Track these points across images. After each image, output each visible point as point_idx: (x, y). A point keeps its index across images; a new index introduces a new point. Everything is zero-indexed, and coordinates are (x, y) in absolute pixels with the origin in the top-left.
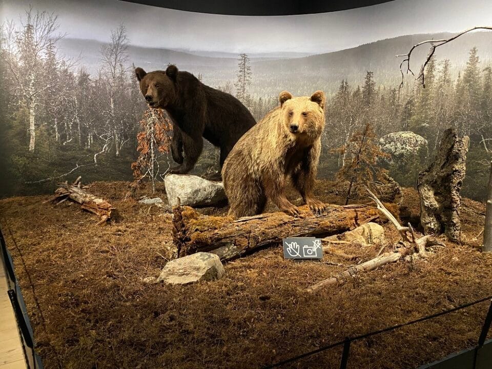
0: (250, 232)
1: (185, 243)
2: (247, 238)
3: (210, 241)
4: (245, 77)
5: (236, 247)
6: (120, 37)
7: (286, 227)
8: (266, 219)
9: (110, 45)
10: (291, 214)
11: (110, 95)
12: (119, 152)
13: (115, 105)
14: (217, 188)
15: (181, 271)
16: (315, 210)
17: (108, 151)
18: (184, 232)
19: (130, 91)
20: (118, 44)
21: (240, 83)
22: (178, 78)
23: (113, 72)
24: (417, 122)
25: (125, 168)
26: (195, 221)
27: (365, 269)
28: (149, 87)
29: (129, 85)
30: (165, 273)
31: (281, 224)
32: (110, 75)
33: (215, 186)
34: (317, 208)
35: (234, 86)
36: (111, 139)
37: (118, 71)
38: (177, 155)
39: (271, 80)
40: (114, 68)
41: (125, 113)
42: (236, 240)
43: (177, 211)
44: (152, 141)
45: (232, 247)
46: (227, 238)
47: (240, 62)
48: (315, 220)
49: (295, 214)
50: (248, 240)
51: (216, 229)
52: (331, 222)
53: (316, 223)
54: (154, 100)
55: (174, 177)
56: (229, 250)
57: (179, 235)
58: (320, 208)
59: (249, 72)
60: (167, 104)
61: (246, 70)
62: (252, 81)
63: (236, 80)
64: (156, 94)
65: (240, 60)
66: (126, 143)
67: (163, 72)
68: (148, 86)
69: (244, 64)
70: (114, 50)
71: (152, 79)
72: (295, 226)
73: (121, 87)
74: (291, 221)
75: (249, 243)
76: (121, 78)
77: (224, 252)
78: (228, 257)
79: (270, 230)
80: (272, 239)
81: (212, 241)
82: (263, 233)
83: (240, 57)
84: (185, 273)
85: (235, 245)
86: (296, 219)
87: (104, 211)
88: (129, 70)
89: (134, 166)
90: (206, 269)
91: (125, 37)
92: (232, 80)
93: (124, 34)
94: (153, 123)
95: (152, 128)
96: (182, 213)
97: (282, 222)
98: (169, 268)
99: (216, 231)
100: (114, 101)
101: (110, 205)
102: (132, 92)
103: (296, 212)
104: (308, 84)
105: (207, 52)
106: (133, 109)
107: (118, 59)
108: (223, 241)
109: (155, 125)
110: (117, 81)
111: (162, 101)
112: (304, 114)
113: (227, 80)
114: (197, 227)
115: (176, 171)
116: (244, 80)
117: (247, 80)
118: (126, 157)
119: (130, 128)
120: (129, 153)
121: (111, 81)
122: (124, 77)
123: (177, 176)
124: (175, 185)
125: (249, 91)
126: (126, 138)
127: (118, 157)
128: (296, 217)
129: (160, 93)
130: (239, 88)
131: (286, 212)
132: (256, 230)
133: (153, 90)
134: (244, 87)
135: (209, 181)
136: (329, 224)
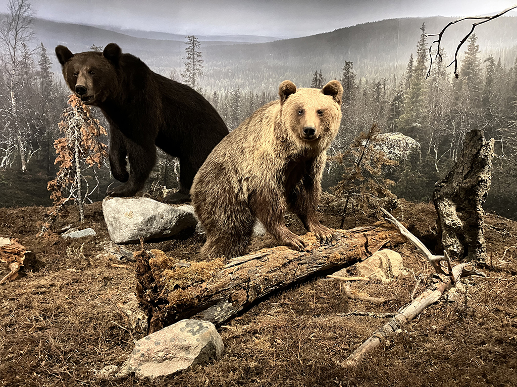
0: (249, 280)
1: (158, 307)
2: (245, 289)
3: (196, 301)
4: (194, 65)
5: (231, 304)
6: (21, 6)
7: (291, 266)
8: (266, 258)
9: (7, 16)
10: (295, 248)
11: (9, 87)
12: (26, 165)
13: (17, 101)
14: (178, 214)
15: (161, 354)
16: (322, 239)
17: (9, 165)
18: (155, 290)
19: (39, 81)
20: (19, 16)
21: (188, 73)
22: (121, 63)
23: (13, 54)
24: (407, 122)
25: (36, 187)
26: (171, 272)
27: (407, 319)
28: (80, 75)
29: (38, 73)
30: (135, 359)
31: (285, 264)
32: (7, 58)
33: (176, 211)
34: (324, 236)
35: (181, 77)
36: (13, 149)
37: (19, 54)
38: (118, 169)
39: (228, 70)
40: (14, 48)
41: (33, 112)
42: (231, 294)
43: (141, 258)
44: (77, 150)
45: (227, 305)
46: (220, 292)
47: (188, 46)
48: (323, 254)
49: (300, 247)
50: (247, 292)
51: (203, 281)
52: (341, 254)
53: (325, 257)
54: (89, 93)
55: (117, 201)
56: (222, 310)
57: (149, 295)
58: (328, 236)
59: (199, 59)
60: (105, 98)
61: (196, 56)
62: (204, 70)
63: (184, 68)
64: (90, 84)
65: (187, 43)
66: (36, 153)
67: (100, 54)
68: (78, 73)
69: (193, 49)
70: (13, 24)
71: (83, 62)
72: (302, 264)
73: (25, 76)
74: (297, 257)
75: (248, 296)
76: (25, 63)
77: (216, 314)
78: (222, 320)
79: (273, 274)
80: (276, 285)
81: (199, 301)
82: (266, 280)
83: (187, 40)
84: (168, 356)
85: (229, 302)
86: (303, 254)
87: (14, 257)
88: (36, 52)
89: (51, 186)
90: (201, 347)
91: (29, 6)
92: (178, 69)
93: (27, 2)
94: (77, 126)
95: (76, 132)
96: (150, 261)
97: (287, 261)
98: (141, 352)
99: (204, 285)
100: (15, 96)
101: (22, 247)
102: (42, 83)
103: (301, 244)
104: (274, 76)
105: (145, 33)
106: (43, 106)
107: (19, 36)
108: (214, 298)
109: (80, 128)
110: (19, 68)
111: (99, 95)
112: (320, 112)
113: (172, 69)
114: (177, 282)
115: (120, 192)
116: (194, 69)
117: (198, 70)
118: (36, 172)
119: (42, 133)
120: (42, 167)
121: (10, 66)
122: (29, 62)
123: (120, 200)
124: (119, 212)
125: (200, 83)
126: (36, 146)
127: (25, 174)
128: (302, 251)
129: (95, 82)
130: (187, 79)
131: (289, 245)
132: (256, 275)
133: (86, 78)
134: (193, 78)
135: (166, 205)
136: (339, 256)
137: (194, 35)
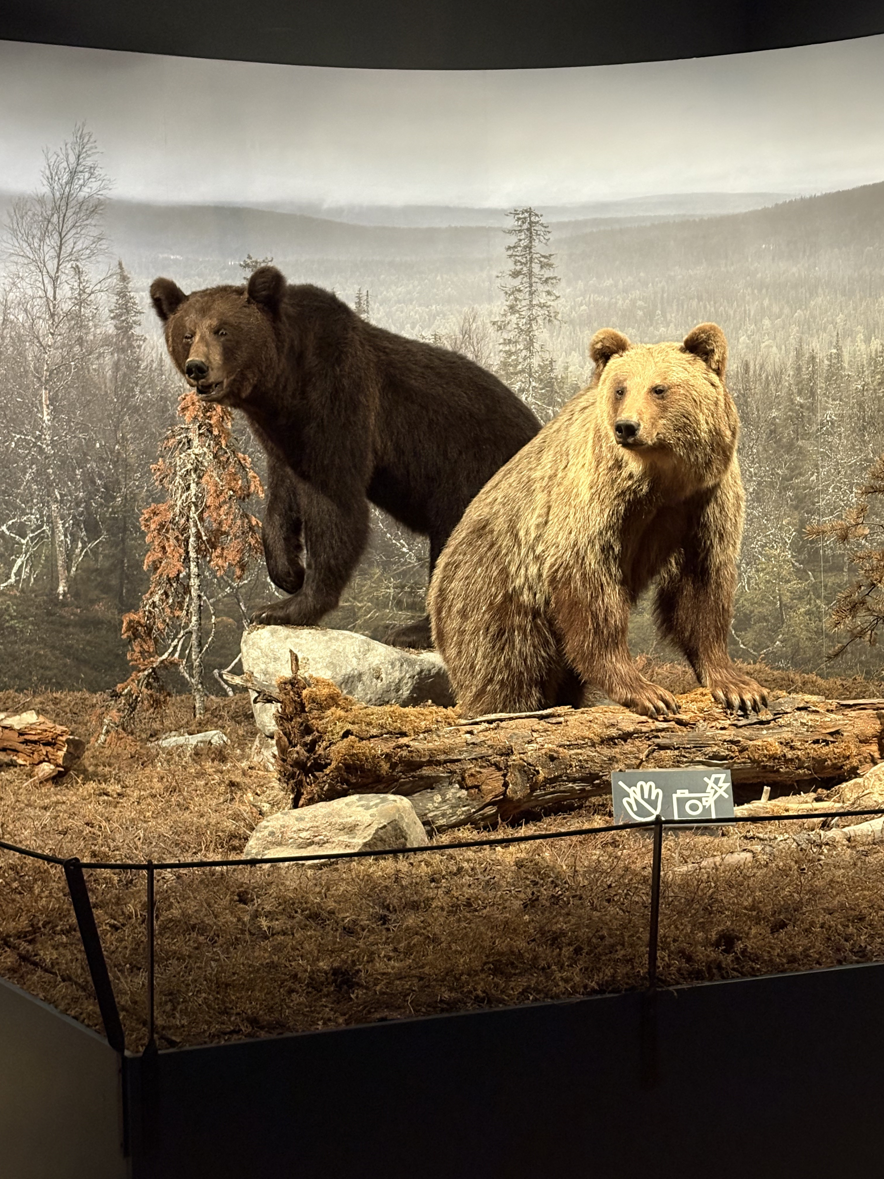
0: (508, 752)
1: (314, 775)
2: (499, 769)
4: (531, 293)
5: (464, 792)
6: (73, 173)
7: (628, 747)
8: (561, 719)
9: (41, 201)
11: (39, 379)
12: (68, 580)
13: (55, 412)
14: (418, 668)
15: (304, 834)
17: (29, 578)
18: (311, 747)
19: (108, 360)
20: (67, 198)
21: (514, 318)
23: (50, 294)
25: (89, 643)
26: (341, 713)
28: (197, 338)
29: (106, 341)
30: (258, 839)
31: (612, 739)
32: (38, 307)
33: (412, 663)
35: (491, 330)
36: (40, 537)
37: (65, 291)
38: (282, 562)
39: (633, 302)
40: (55, 280)
41: (90, 442)
42: (464, 771)
43: (289, 687)
45: (454, 792)
47: (512, 240)
48: (730, 734)
50: (505, 775)
51: (404, 734)
52: (788, 744)
53: (732, 742)
54: (213, 376)
55: (273, 633)
56: (444, 801)
57: (298, 753)
59: (547, 273)
60: (249, 390)
61: (536, 269)
62: (561, 306)
63: (500, 305)
64: (216, 358)
65: (510, 232)
66: (94, 551)
67: (239, 291)
68: (193, 335)
69: (529, 247)
70: (55, 219)
72: (661, 747)
73: (77, 349)
74: (644, 729)
75: (506, 785)
76: (78, 316)
77: (430, 806)
78: (442, 822)
79: (572, 752)
81: (393, 766)
82: (552, 759)
83: (511, 223)
84: (316, 839)
85: (462, 787)
86: (665, 725)
87: (44, 750)
88: (105, 285)
89: (133, 627)
90: (375, 826)
91: (92, 168)
92: (483, 309)
93: (89, 162)
94: (195, 470)
95: (193, 486)
96: (305, 692)
97: (613, 732)
98: (270, 829)
99: (404, 741)
100: (52, 400)
101: (60, 729)
102: (116, 366)
104: (776, 309)
105: (387, 211)
106: (117, 427)
107: (67, 249)
108: (426, 771)
109: (200, 477)
110: (64, 328)
112: (658, 391)
113: (466, 309)
114: (350, 727)
116: (531, 306)
117: (542, 306)
118: (92, 602)
119: (109, 497)
120: (106, 589)
121: (42, 326)
122: (86, 312)
123: (282, 631)
124: (276, 659)
125: (549, 346)
126: (93, 531)
127: (64, 604)
129: (228, 354)
130: (511, 336)
132: (530, 747)
133: (207, 345)
134: (529, 331)
136: (777, 749)
137: (533, 203)
